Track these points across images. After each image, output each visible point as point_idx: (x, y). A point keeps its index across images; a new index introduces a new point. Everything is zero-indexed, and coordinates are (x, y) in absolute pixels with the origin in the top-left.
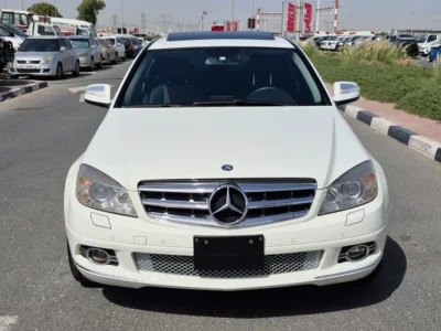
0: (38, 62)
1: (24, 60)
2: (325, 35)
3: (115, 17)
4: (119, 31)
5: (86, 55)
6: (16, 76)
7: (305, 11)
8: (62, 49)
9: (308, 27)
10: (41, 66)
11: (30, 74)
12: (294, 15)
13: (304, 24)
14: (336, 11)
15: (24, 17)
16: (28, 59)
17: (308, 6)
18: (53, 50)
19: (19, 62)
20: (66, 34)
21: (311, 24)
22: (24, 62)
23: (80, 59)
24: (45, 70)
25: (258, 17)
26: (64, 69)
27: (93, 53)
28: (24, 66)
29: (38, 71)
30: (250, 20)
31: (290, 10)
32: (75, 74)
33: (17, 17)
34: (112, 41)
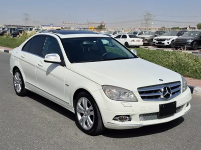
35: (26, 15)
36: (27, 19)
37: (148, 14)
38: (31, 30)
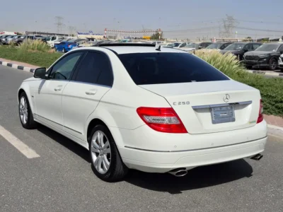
35: (59, 18)
36: (59, 24)
37: (231, 19)
38: (53, 39)
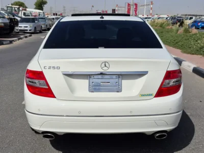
0: (27, 27)
1: (22, 26)
2: (146, 17)
3: (51, 8)
4: (54, 15)
5: (44, 24)
6: (18, 32)
7: (135, 7)
8: (36, 22)
9: (136, 13)
10: (28, 29)
11: (24, 32)
12: (130, 8)
13: (134, 12)
14: (151, 6)
15: (16, 9)
16: (23, 26)
17: (136, 5)
18: (33, 22)
19: (20, 27)
20: (35, 16)
21: (137, 12)
22: (21, 27)
23: (43, 26)
24: (30, 30)
25: (117, 8)
26: (37, 30)
27: (47, 23)
28: (22, 28)
29: (27, 30)
30: (113, 10)
31: (128, 6)
32: (41, 32)
33: (13, 8)
34: (53, 19)
